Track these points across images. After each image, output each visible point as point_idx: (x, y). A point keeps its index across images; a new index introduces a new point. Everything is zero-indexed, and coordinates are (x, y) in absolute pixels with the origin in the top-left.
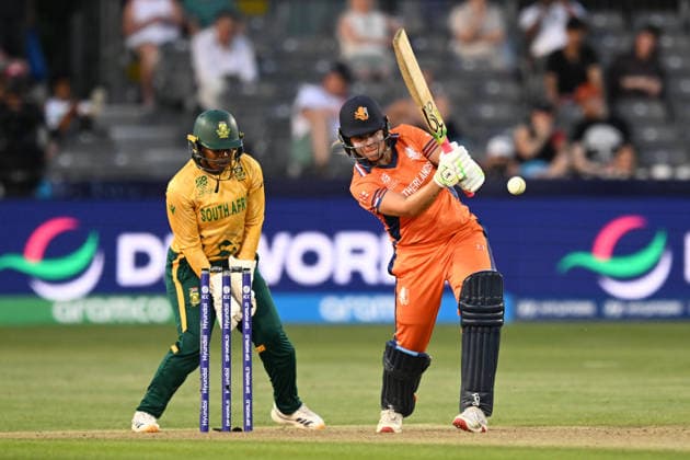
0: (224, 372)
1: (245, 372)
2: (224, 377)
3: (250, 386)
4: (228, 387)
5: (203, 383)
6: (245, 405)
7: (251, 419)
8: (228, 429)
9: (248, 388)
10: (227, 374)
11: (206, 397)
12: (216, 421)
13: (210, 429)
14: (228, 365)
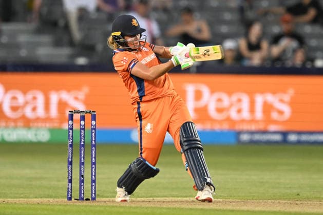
0: (80, 168)
1: (92, 168)
2: (80, 171)
3: (95, 176)
4: (83, 176)
5: (69, 174)
6: (92, 186)
7: (95, 194)
8: (82, 199)
9: (93, 177)
10: (82, 169)
11: (70, 181)
12: (76, 194)
13: (73, 199)
14: (83, 164)
